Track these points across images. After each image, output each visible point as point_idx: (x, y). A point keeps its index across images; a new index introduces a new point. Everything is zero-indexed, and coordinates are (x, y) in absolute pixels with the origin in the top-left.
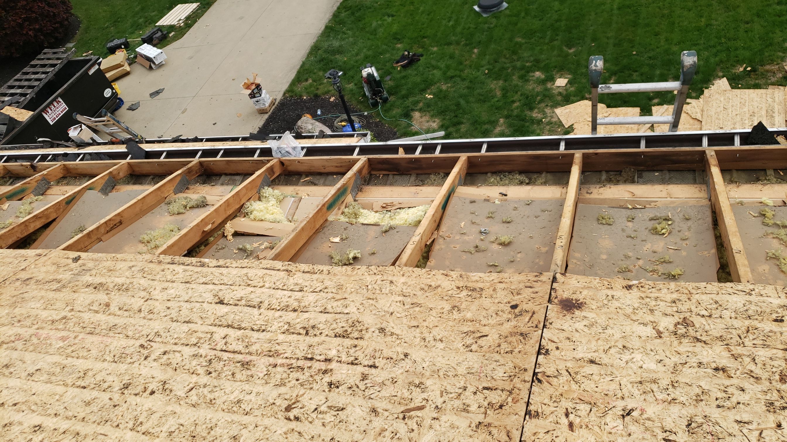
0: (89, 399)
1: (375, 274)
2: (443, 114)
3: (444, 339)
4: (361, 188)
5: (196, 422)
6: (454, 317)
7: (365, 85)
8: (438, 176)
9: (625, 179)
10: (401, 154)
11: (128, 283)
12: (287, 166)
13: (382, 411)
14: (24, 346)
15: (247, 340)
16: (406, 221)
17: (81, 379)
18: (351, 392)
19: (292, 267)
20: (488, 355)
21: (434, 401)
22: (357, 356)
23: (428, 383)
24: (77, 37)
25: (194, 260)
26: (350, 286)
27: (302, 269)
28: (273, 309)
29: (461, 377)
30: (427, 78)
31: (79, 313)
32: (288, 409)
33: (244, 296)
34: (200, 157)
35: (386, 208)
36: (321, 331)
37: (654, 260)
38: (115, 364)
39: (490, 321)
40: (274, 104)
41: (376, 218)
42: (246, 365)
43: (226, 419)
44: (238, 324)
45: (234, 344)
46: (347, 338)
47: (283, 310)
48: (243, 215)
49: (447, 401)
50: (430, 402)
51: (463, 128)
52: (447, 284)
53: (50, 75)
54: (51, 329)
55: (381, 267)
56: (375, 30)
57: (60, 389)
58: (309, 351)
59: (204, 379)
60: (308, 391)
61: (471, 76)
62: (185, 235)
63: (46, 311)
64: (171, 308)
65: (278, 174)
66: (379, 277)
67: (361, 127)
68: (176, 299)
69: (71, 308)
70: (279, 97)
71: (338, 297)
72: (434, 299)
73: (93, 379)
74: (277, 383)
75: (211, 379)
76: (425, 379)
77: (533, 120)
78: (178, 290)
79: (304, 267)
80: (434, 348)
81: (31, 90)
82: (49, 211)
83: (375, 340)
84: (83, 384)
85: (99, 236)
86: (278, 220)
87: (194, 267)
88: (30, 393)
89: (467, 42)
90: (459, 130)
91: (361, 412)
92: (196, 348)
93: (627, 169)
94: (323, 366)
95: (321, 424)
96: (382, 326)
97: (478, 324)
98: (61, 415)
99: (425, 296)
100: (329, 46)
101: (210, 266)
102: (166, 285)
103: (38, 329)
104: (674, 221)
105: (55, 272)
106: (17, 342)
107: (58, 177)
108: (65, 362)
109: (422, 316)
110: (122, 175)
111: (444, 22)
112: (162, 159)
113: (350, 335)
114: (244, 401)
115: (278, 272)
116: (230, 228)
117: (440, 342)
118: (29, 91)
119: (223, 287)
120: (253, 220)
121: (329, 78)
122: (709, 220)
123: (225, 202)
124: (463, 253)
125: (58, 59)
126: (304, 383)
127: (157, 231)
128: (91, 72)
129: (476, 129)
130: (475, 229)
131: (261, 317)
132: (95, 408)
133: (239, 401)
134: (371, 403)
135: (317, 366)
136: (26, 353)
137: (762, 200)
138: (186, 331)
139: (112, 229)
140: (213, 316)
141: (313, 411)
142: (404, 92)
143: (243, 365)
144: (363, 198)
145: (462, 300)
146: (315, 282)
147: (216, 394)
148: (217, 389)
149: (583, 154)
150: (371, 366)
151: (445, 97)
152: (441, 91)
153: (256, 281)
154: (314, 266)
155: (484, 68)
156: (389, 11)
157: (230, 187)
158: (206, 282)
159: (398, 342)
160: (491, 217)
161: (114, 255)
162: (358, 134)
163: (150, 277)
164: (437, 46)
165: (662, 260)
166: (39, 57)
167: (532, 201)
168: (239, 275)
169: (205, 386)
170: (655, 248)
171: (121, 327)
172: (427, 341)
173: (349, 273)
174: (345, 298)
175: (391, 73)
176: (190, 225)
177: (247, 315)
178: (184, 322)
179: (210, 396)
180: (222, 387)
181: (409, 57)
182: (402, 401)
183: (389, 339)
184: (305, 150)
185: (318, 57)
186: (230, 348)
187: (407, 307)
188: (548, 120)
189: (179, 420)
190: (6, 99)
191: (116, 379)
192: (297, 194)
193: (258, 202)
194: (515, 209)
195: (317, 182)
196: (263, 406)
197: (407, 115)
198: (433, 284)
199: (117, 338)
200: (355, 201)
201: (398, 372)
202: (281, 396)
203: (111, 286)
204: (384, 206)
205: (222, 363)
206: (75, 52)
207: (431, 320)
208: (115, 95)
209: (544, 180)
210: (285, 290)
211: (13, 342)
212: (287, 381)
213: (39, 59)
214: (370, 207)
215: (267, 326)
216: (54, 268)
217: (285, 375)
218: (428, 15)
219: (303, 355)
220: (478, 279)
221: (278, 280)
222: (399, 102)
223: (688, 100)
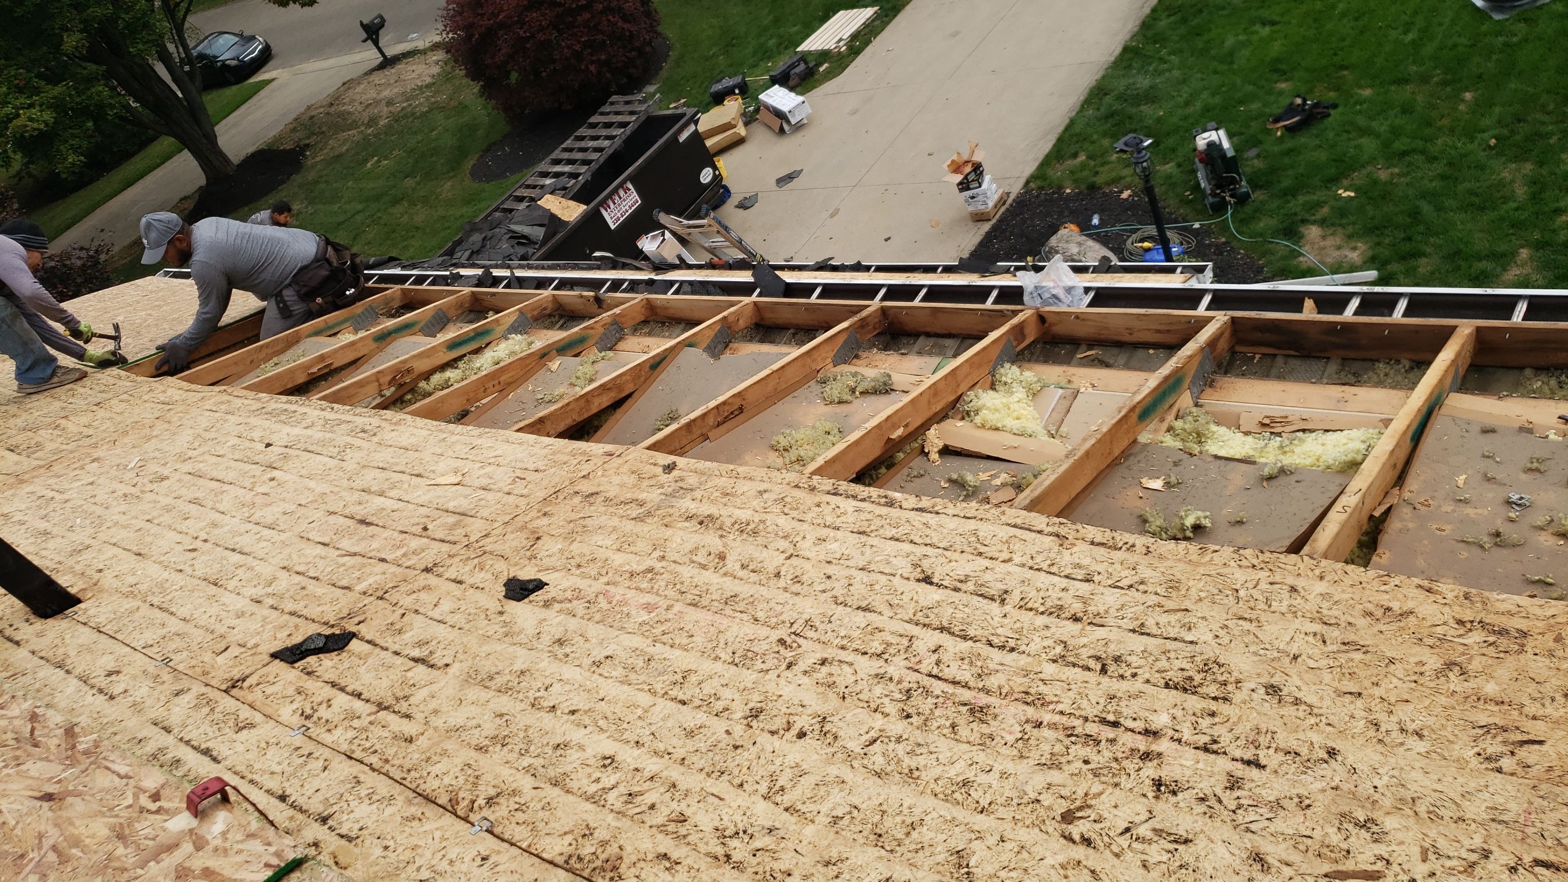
0: (692, 725)
1: (1254, 566)
2: (1379, 232)
3: (1425, 733)
4: (1213, 381)
5: (884, 808)
6: (1452, 687)
7: (1200, 166)
10: (1309, 312)
11: (757, 520)
12: (1051, 325)
13: (1278, 864)
14: (587, 611)
15: (979, 664)
16: (1318, 460)
17: (678, 687)
18: (1201, 808)
19: (1067, 529)
20: (1544, 787)
21: (1405, 867)
22: (1216, 734)
23: (1390, 823)
24: (664, 74)
25: (874, 492)
26: (1196, 586)
27: (1090, 537)
28: (1031, 609)
29: (1473, 825)
30: (1345, 155)
31: (674, 565)
32: (1068, 817)
33: (971, 574)
34: (884, 299)
35: (1269, 426)
36: (1134, 671)
38: (735, 667)
39: (1549, 710)
40: (1004, 204)
41: (1247, 447)
42: (978, 713)
43: (942, 813)
44: (961, 627)
45: (954, 666)
46: (1193, 693)
47: (1051, 613)
48: (960, 416)
49: (1438, 873)
50: (1395, 868)
52: (1428, 609)
53: (618, 142)
54: (629, 587)
55: (1268, 554)
56: (1231, 53)
57: (645, 699)
58: (1109, 707)
59: (897, 727)
60: (1110, 790)
61: (1453, 152)
62: (857, 443)
63: (620, 554)
64: (834, 577)
65: (1032, 339)
66: (1263, 575)
67: (1184, 253)
68: (841, 562)
69: (662, 554)
70: (1016, 189)
71: (1170, 605)
72: (1399, 639)
73: (698, 691)
74: (1044, 762)
75: (910, 728)
76: (1380, 813)
78: (845, 545)
79: (1092, 532)
80: (1402, 749)
81: (587, 167)
82: (624, 378)
83: (1257, 707)
84: (681, 697)
85: (704, 431)
86: (1029, 431)
87: (874, 505)
88: (595, 695)
89: (1449, 77)
90: (1415, 269)
91: (1227, 855)
92: (881, 662)
94: (1142, 744)
95: (1139, 863)
96: (1273, 681)
97: (1515, 713)
98: (646, 745)
99: (1375, 629)
100: (1128, 88)
101: (904, 507)
102: (824, 532)
103: (608, 584)
105: (634, 486)
106: (575, 602)
107: (637, 321)
108: (651, 650)
109: (1369, 673)
110: (742, 323)
111: (1393, 34)
112: (814, 299)
113: (1199, 689)
114: (975, 784)
115: (1039, 535)
116: (935, 438)
117: (1416, 737)
118: (583, 169)
119: (929, 551)
120: (979, 427)
121: (1122, 151)
123: (930, 388)
125: (632, 113)
126: (1101, 771)
127: (802, 430)
128: (683, 137)
129: (1459, 268)
131: (1006, 621)
132: (702, 745)
133: (965, 783)
134: (1250, 840)
135: (1128, 740)
136: (590, 624)
138: (863, 625)
139: (726, 419)
140: (913, 604)
141: (1122, 834)
142: (1286, 183)
143: (972, 711)
144: (1212, 400)
145: (1472, 652)
146: (1118, 566)
147: (921, 761)
148: (924, 750)
150: (1249, 763)
151: (1383, 197)
152: (1375, 182)
153: (994, 548)
154: (1114, 534)
155: (1485, 135)
156: (1265, 13)
157: (935, 361)
158: (897, 536)
159: (1313, 720)
161: (732, 467)
162: (1184, 267)
163: (794, 514)
164: (1371, 86)
166: (603, 109)
168: (960, 531)
169: (899, 740)
171: (746, 602)
172: (1383, 729)
173: (1194, 557)
174: (1187, 610)
175: (1261, 142)
176: (866, 425)
177: (978, 612)
178: (858, 609)
179: (908, 762)
180: (932, 748)
181: (1304, 110)
182: (1325, 850)
183: (1289, 711)
184: (1092, 294)
185: (1102, 109)
186: (947, 673)
187: (1331, 648)
189: (850, 797)
190: (548, 181)
191: (736, 696)
192: (1069, 381)
193: (991, 392)
195: (1111, 361)
196: (1016, 801)
197: (1291, 232)
198: (1396, 606)
199: (738, 620)
200: (1197, 405)
201: (1312, 784)
202: (1053, 789)
203: (728, 522)
204: (1267, 421)
205: (931, 701)
206: (661, 101)
207: (1392, 686)
208: (717, 179)
210: (1054, 574)
211: (570, 601)
212: (1063, 760)
213: (602, 114)
214: (1233, 423)
215: (1019, 642)
216: (632, 480)
217: (1059, 748)
218: (1356, 19)
219: (1095, 712)
220: (1514, 609)
221: (1038, 553)
222: (1275, 203)
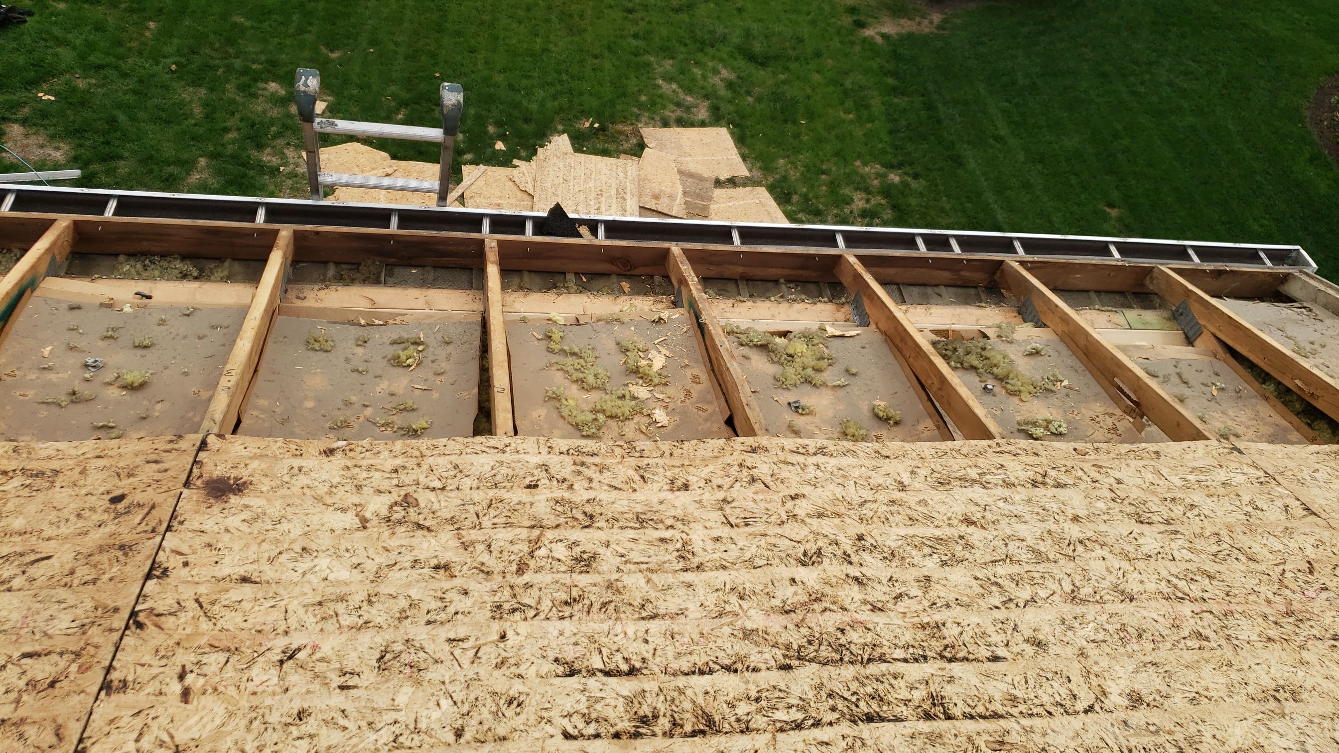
2: (79, 135)
8: (8, 256)
9: (364, 277)
20: (43, 593)
30: (43, 61)
37: (389, 406)
51: (123, 168)
61: (142, 71)
77: (262, 167)
89: (135, 6)
90: (115, 170)
93: (369, 262)
104: (427, 346)
122: (477, 343)
124: (43, 406)
129: (151, 171)
130: (75, 360)
137: (551, 316)
149: (295, 232)
151: (82, 104)
152: (74, 90)
155: (167, 61)
160: (111, 337)
165: (402, 407)
167: (195, 309)
170: (394, 389)
188: (289, 169)
194: (162, 323)
209: (226, 273)
223: (516, 162)
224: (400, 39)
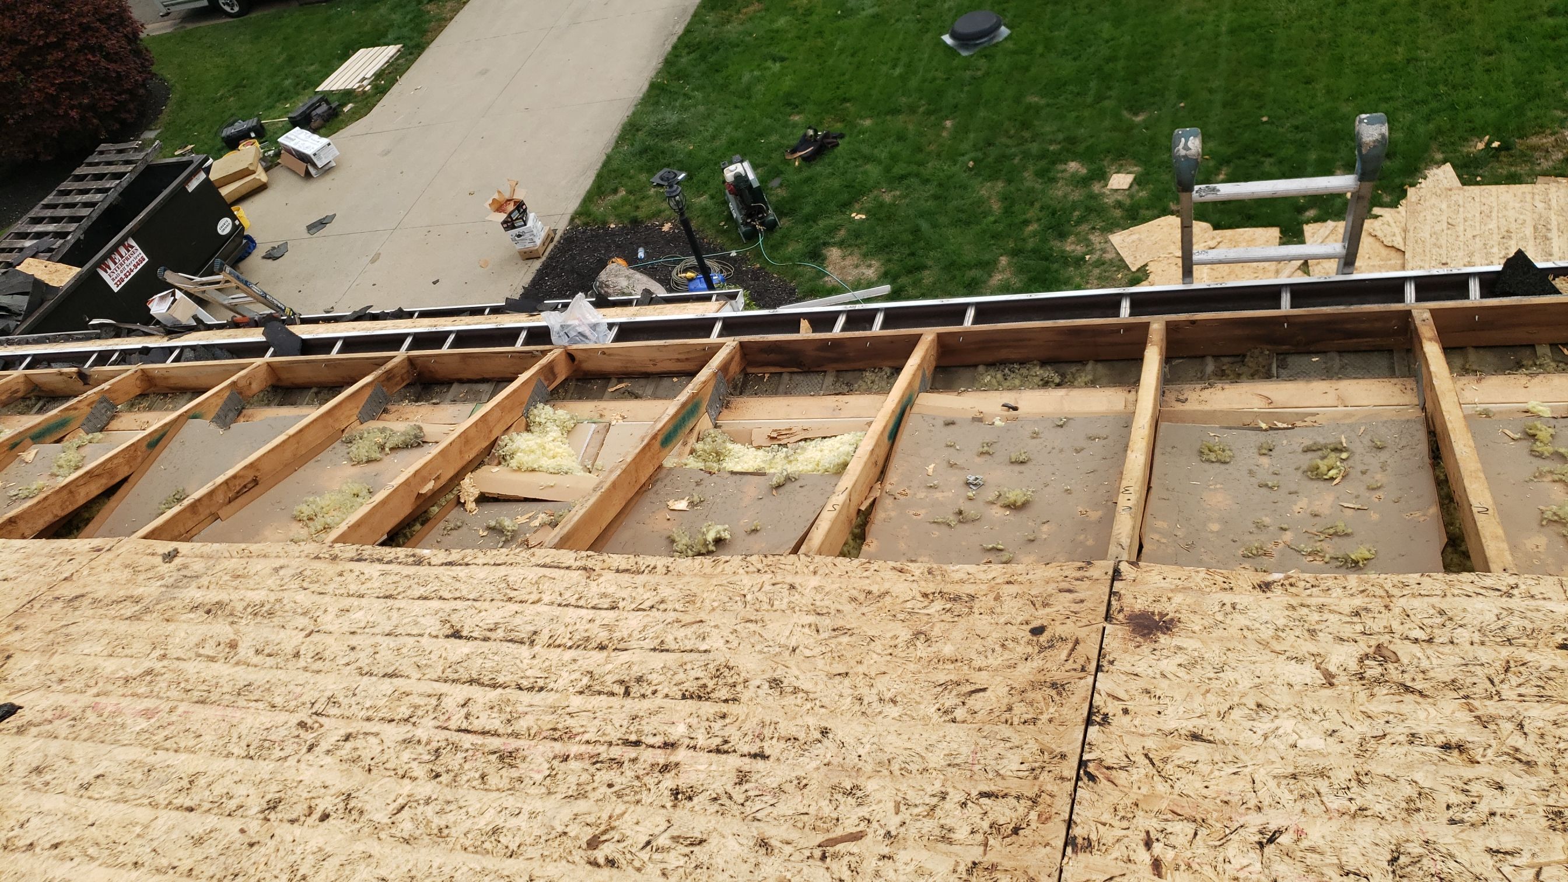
0: (201, 831)
1: (759, 571)
2: (888, 250)
3: (898, 699)
4: (728, 402)
5: (412, 874)
6: (919, 654)
7: (731, 197)
8: (880, 374)
9: (1252, 371)
10: (805, 332)
11: (272, 600)
12: (580, 362)
13: (779, 845)
14: (72, 730)
15: (508, 709)
16: (818, 465)
17: (184, 793)
18: (715, 807)
19: (595, 560)
20: (987, 728)
21: (882, 823)
22: (727, 735)
23: (870, 786)
24: (164, 118)
25: (401, 552)
26: (710, 597)
27: (615, 565)
28: (559, 646)
29: (935, 773)
30: (854, 181)
31: (178, 662)
32: (593, 843)
33: (501, 621)
34: (409, 349)
35: (777, 439)
36: (654, 688)
37: (1314, 530)
38: (250, 761)
39: (991, 661)
40: (552, 240)
41: (759, 460)
42: (507, 758)
43: (471, 866)
44: (491, 676)
45: (484, 717)
46: (706, 700)
47: (578, 646)
48: (496, 461)
49: (907, 822)
50: (875, 825)
51: (928, 277)
52: (902, 588)
53: (113, 195)
54: (123, 695)
55: (770, 558)
56: (748, 88)
57: (143, 814)
58: (631, 728)
59: (426, 788)
60: (632, 808)
61: (941, 174)
62: (383, 503)
63: (112, 660)
64: (359, 648)
65: (563, 377)
66: (767, 577)
67: (724, 280)
68: (367, 630)
69: (162, 652)
70: (562, 226)
71: (687, 618)
72: (878, 618)
73: (207, 793)
74: (570, 793)
75: (439, 787)
76: (863, 778)
77: (1066, 258)
78: (370, 613)
79: (618, 560)
80: (880, 717)
81: (76, 225)
82: (115, 461)
83: (763, 702)
84: (188, 803)
85: (213, 510)
86: (565, 469)
87: (401, 566)
88: (84, 822)
89: (932, 107)
90: (920, 280)
91: (737, 846)
92: (409, 726)
93: (1257, 352)
94: (661, 757)
95: (659, 872)
96: (776, 675)
97: (966, 667)
98: (146, 864)
99: (859, 613)
100: (658, 123)
101: (433, 563)
102: (347, 602)
103: (98, 695)
104: (1353, 453)
105: (128, 581)
106: (57, 723)
107: (132, 396)
108: (152, 759)
109: (854, 653)
110: (255, 387)
111: (884, 69)
112: (334, 354)
113: (712, 695)
114: (505, 830)
115: (567, 571)
116: (470, 487)
117: (891, 704)
118: (72, 227)
119: (459, 604)
120: (515, 471)
121: (659, 185)
122: (1423, 447)
123: (459, 436)
124: (934, 525)
125: (127, 162)
126: (624, 792)
127: (327, 496)
128: (192, 187)
129: (954, 277)
130: (956, 478)
131: (535, 662)
132: (212, 850)
133: (495, 831)
134: (757, 828)
135: (648, 756)
136: (76, 744)
137: (1529, 406)
138: (389, 692)
139: (238, 494)
140: (442, 661)
141: (643, 848)
142: (807, 209)
143: (501, 758)
144: (731, 420)
145: (934, 620)
146: (640, 590)
147: (450, 818)
148: (453, 807)
149: (1168, 323)
150: (755, 756)
151: (889, 218)
152: (881, 205)
153: (524, 591)
154: (638, 559)
155: (966, 158)
156: (775, 50)
157: (469, 407)
158: (425, 594)
159: (809, 705)
160: (988, 453)
161: (243, 546)
162: (718, 295)
163: (315, 587)
164: (871, 117)
165: (1332, 531)
166: (90, 159)
167: (1068, 419)
168: (490, 579)
169: (427, 802)
170: (1316, 507)
171: (261, 689)
172: (865, 702)
173: (708, 570)
174: (701, 621)
175: (782, 173)
176: (393, 483)
177: (507, 658)
178: (384, 676)
179: (438, 821)
180: (462, 803)
181: (815, 141)
182: (819, 823)
183: (789, 700)
184: (615, 330)
185: (637, 144)
186: (477, 725)
187: (824, 635)
188: (1095, 257)
189: (378, 871)
190: (28, 243)
191: (252, 791)
192: (601, 416)
193: (525, 435)
194: (1035, 435)
195: (640, 392)
196: (544, 838)
197: (816, 255)
198: (875, 588)
199: (252, 710)
200: (716, 426)
201: (808, 765)
202: (579, 819)
203: (239, 606)
204: (774, 435)
205: (460, 755)
206: (161, 148)
207: (872, 662)
208: (238, 230)
209: (1090, 377)
210: (581, 607)
211: (51, 722)
212: (589, 788)
213: (90, 165)
214: (745, 439)
215: (547, 681)
216: (127, 573)
217: (585, 777)
218: (853, 55)
219: (619, 735)
220: (965, 577)
221: (567, 589)
222: (799, 229)
223: (1376, 211)
224: (1215, 84)
